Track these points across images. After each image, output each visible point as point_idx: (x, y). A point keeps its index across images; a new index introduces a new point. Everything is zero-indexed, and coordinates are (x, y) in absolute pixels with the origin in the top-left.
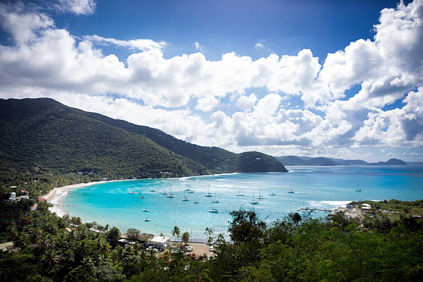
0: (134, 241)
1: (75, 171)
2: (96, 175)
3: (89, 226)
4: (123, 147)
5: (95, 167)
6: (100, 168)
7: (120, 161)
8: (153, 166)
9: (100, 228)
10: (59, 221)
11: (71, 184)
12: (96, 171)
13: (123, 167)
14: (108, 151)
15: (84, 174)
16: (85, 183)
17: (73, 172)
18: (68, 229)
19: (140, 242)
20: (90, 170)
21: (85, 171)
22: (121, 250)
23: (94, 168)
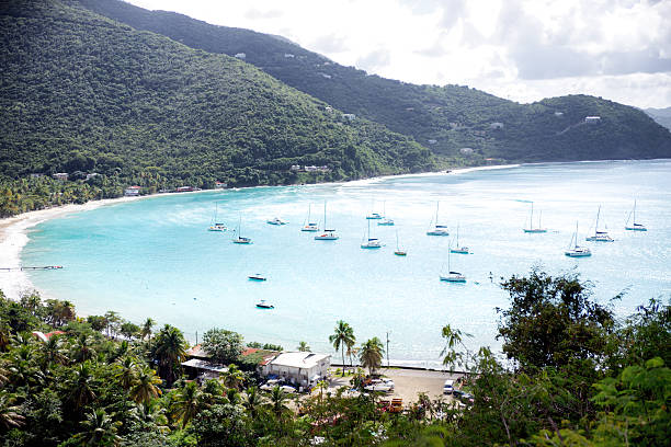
0: (227, 363)
1: (46, 171)
2: (106, 181)
3: (96, 324)
4: (180, 96)
5: (102, 155)
6: (119, 159)
7: (173, 136)
8: (272, 149)
9: (128, 329)
10: (12, 313)
11: (37, 207)
12: (106, 167)
13: (184, 154)
14: (136, 106)
15: (72, 179)
16: (78, 202)
17: (38, 171)
18: (40, 334)
19: (243, 367)
20: (89, 165)
21: (75, 168)
22: (191, 392)
23: (102, 161)
